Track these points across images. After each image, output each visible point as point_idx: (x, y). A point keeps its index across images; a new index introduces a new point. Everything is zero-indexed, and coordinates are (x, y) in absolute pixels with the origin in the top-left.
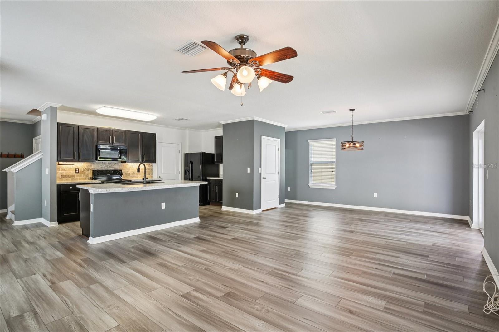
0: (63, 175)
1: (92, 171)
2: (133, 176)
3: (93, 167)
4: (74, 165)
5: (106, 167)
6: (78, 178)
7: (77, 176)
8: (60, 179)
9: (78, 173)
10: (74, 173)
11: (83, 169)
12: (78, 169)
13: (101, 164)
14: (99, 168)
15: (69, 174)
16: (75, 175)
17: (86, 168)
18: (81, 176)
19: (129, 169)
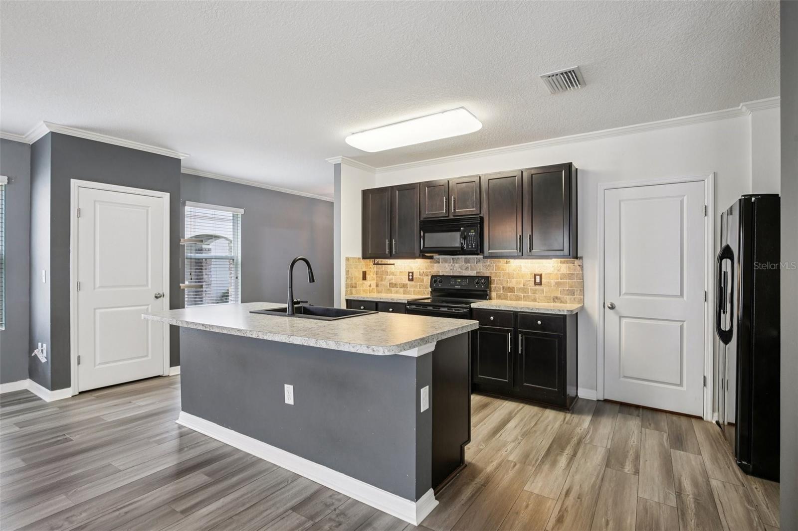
0: (392, 283)
1: (429, 277)
2: (522, 295)
5: (460, 270)
6: (412, 289)
7: (411, 286)
8: (389, 289)
9: (412, 280)
10: (407, 282)
11: (420, 272)
12: (412, 273)
13: (450, 263)
15: (400, 281)
16: (407, 284)
17: (425, 270)
18: (416, 286)
19: (510, 276)
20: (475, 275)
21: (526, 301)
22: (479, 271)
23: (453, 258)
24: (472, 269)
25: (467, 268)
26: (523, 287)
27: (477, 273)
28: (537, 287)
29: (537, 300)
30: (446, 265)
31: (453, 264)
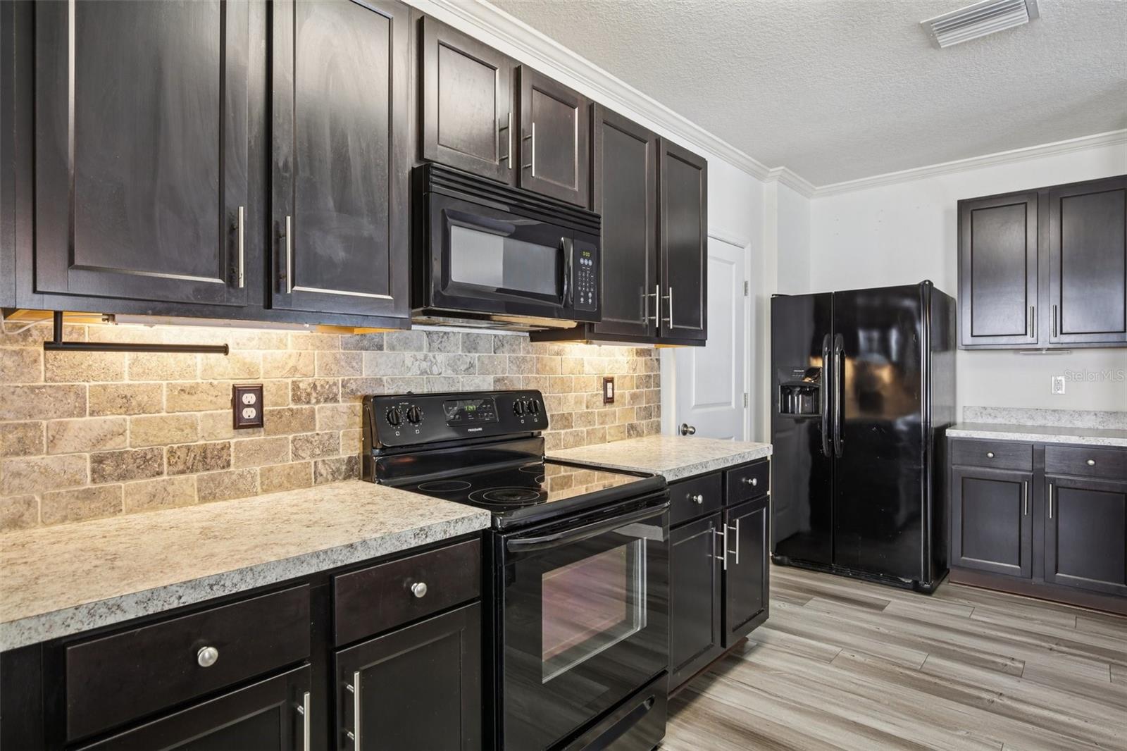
0: (118, 456)
1: (358, 405)
2: (585, 429)
3: (365, 374)
4: (224, 349)
5: (449, 373)
6: (258, 468)
7: (252, 454)
8: (89, 495)
9: (258, 423)
10: (224, 433)
11: (296, 387)
12: (259, 391)
13: (420, 349)
14: (408, 382)
15: (176, 438)
16: (226, 447)
17: (320, 378)
18: (276, 452)
19: (565, 386)
20: (492, 389)
21: (590, 443)
22: (500, 375)
23: (429, 334)
24: (484, 372)
25: (472, 365)
26: (586, 410)
27: (497, 381)
28: (608, 408)
29: (607, 437)
30: (408, 356)
31: (431, 355)
